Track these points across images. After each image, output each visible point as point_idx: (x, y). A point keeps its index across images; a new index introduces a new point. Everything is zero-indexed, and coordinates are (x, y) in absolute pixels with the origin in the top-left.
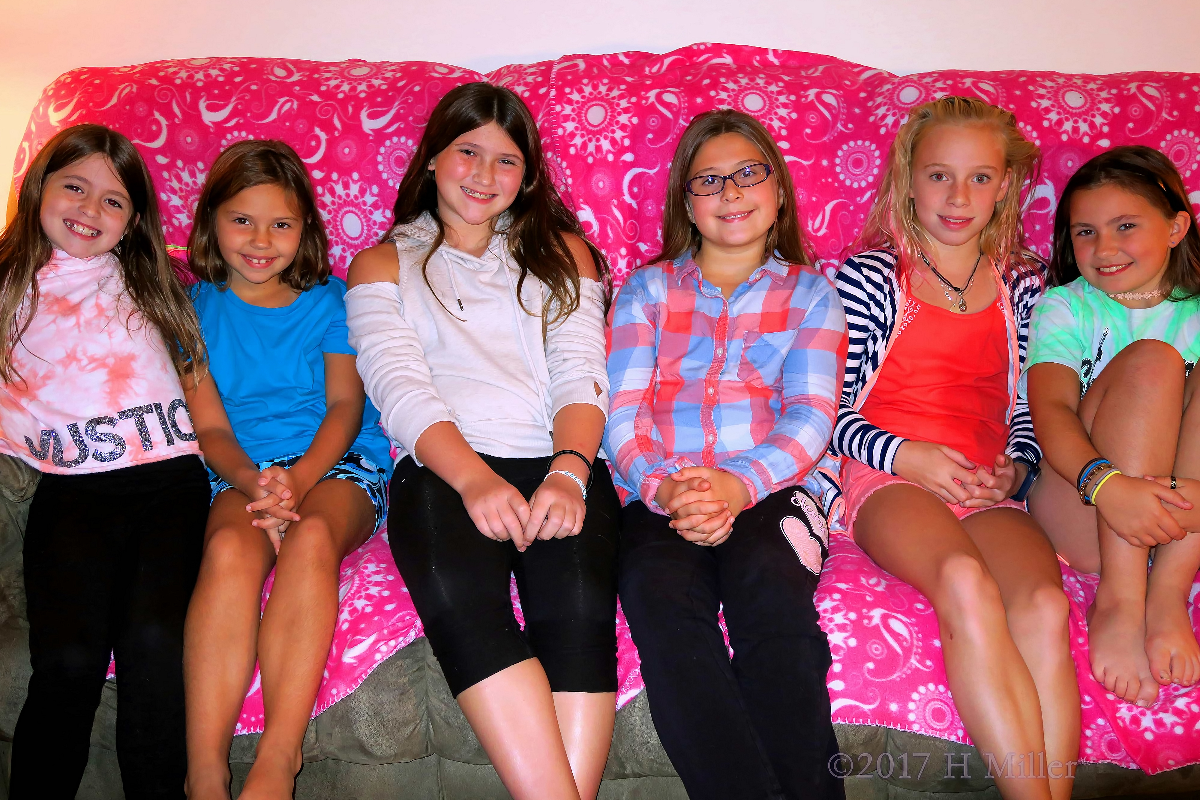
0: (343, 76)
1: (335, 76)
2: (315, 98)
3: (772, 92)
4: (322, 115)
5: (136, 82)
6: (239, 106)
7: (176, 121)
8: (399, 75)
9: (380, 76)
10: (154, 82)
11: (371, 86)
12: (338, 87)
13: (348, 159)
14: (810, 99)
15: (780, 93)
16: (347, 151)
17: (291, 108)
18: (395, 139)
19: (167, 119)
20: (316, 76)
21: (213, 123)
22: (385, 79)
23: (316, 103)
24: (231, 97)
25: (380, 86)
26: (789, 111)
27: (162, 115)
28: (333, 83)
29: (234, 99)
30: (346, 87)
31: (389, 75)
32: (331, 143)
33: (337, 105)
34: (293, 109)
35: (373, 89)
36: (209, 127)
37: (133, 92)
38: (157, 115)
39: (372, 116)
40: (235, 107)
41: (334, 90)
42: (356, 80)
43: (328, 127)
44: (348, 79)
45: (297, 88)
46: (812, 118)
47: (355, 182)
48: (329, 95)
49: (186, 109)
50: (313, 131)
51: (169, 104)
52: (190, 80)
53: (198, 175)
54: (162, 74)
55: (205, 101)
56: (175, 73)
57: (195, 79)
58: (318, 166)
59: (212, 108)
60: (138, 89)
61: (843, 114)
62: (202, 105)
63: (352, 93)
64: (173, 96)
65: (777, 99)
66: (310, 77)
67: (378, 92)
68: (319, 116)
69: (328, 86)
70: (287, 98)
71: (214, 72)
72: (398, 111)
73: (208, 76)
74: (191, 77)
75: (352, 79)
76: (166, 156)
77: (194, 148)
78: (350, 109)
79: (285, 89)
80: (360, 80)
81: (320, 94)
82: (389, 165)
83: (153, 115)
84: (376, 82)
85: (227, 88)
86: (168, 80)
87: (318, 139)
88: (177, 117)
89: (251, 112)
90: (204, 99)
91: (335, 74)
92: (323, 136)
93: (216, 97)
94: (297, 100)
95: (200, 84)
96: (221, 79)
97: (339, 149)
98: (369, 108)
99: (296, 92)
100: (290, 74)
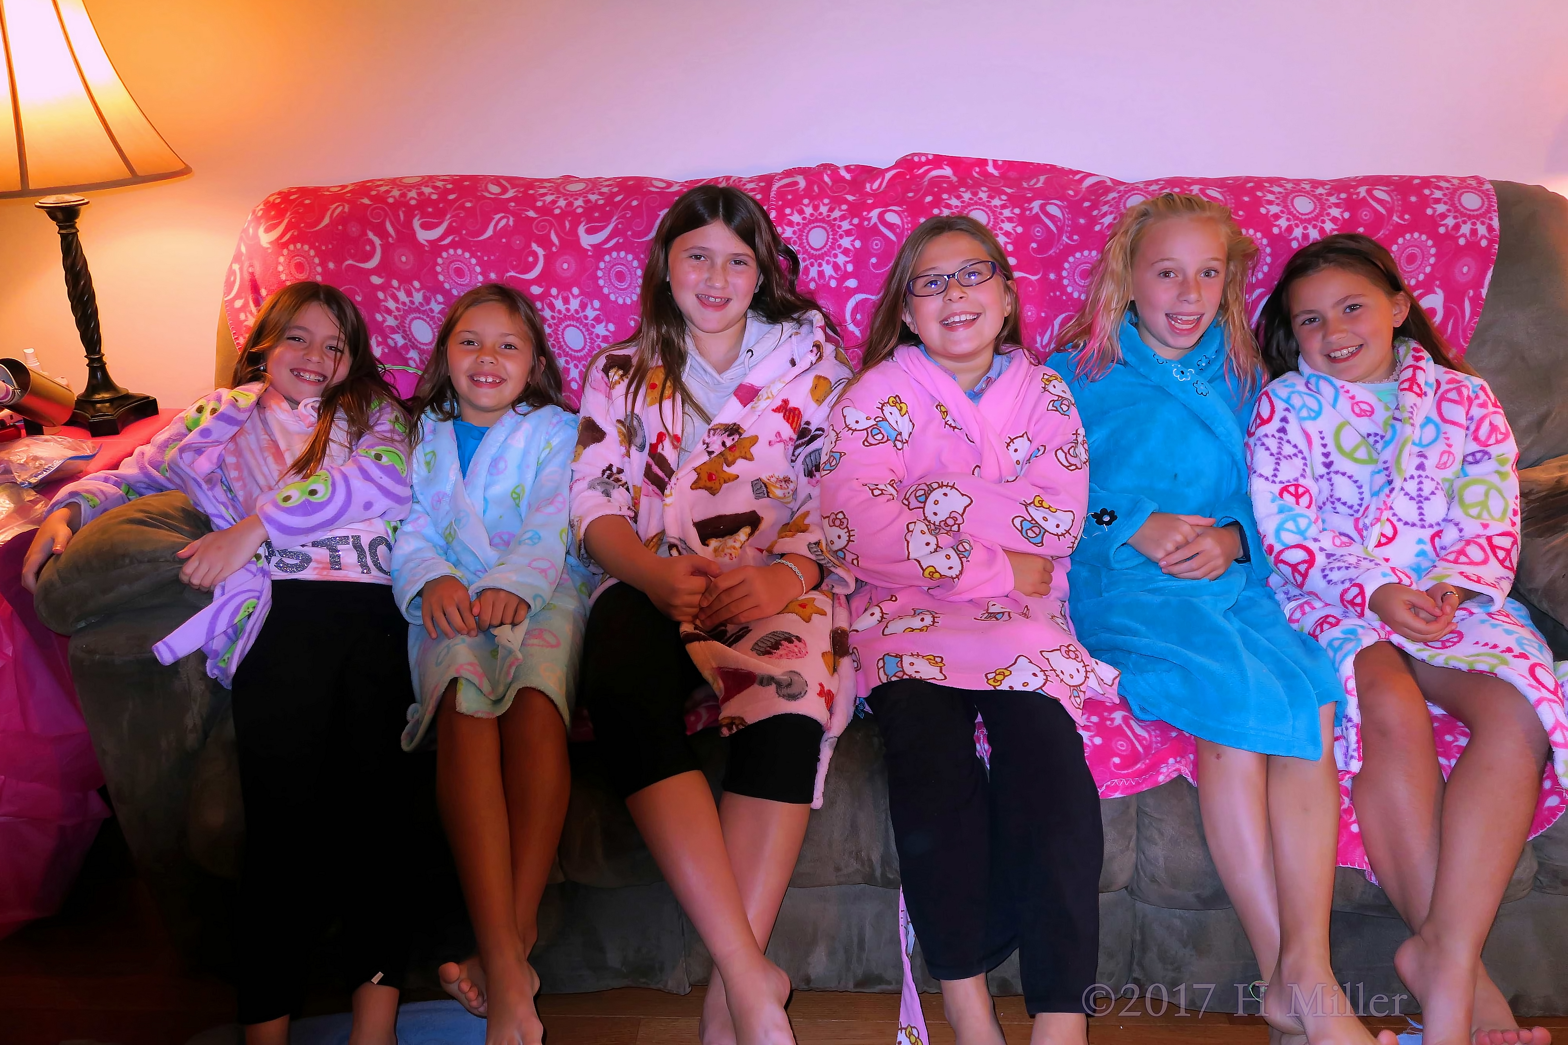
0: (559, 192)
1: (550, 192)
2: (531, 214)
3: (996, 206)
4: (539, 231)
5: (348, 202)
6: (454, 224)
7: (390, 240)
8: (616, 190)
9: (596, 191)
10: (366, 201)
11: (587, 201)
12: (554, 202)
13: (568, 274)
14: (1034, 212)
15: (1003, 207)
16: (565, 266)
17: (507, 224)
18: (614, 254)
19: (381, 238)
20: (531, 192)
21: (427, 241)
22: (601, 194)
23: (534, 219)
24: (445, 215)
25: (596, 201)
26: (1014, 225)
27: (375, 235)
28: (549, 198)
29: (448, 216)
30: (562, 203)
31: (605, 190)
32: (549, 259)
33: (553, 221)
34: (510, 226)
35: (589, 205)
36: (424, 246)
37: (345, 212)
38: (371, 235)
39: (590, 231)
40: (450, 224)
41: (549, 206)
42: (572, 196)
43: (545, 242)
44: (564, 195)
45: (513, 204)
46: (1038, 231)
47: (575, 297)
48: (546, 210)
49: (399, 228)
50: (530, 246)
51: (383, 224)
52: (402, 199)
53: (415, 293)
54: (374, 193)
55: (419, 220)
56: (388, 192)
57: (408, 197)
58: (536, 281)
59: (426, 226)
60: (350, 209)
61: (1068, 226)
62: (416, 223)
63: (569, 209)
64: (386, 215)
65: (1001, 214)
66: (525, 193)
67: (596, 207)
68: (535, 231)
69: (544, 201)
70: (503, 214)
71: (427, 190)
72: (616, 226)
73: (421, 194)
74: (403, 195)
75: (568, 195)
76: (381, 277)
77: (408, 267)
78: (567, 225)
79: (500, 205)
80: (576, 195)
81: (536, 210)
82: (610, 280)
83: (366, 235)
84: (593, 198)
85: (441, 205)
86: (380, 199)
87: (535, 255)
88: (391, 236)
89: (466, 229)
90: (417, 218)
91: (550, 190)
92: (541, 252)
93: (430, 215)
94: (513, 216)
95: (413, 202)
96: (434, 197)
97: (558, 264)
98: (586, 224)
99: (511, 208)
100: (505, 190)
